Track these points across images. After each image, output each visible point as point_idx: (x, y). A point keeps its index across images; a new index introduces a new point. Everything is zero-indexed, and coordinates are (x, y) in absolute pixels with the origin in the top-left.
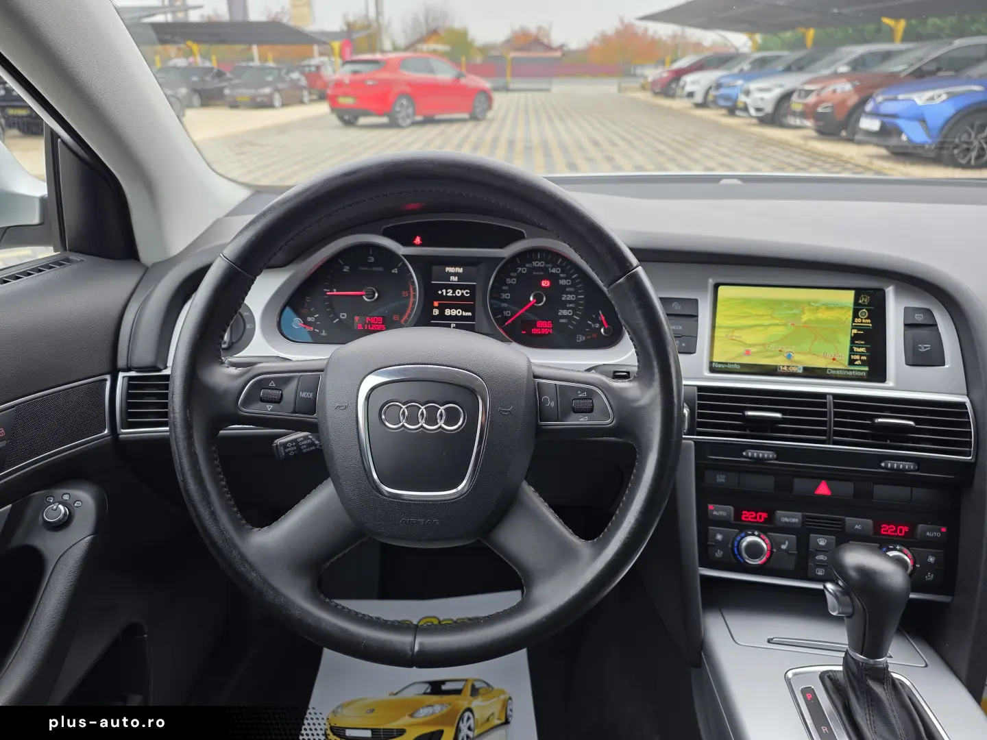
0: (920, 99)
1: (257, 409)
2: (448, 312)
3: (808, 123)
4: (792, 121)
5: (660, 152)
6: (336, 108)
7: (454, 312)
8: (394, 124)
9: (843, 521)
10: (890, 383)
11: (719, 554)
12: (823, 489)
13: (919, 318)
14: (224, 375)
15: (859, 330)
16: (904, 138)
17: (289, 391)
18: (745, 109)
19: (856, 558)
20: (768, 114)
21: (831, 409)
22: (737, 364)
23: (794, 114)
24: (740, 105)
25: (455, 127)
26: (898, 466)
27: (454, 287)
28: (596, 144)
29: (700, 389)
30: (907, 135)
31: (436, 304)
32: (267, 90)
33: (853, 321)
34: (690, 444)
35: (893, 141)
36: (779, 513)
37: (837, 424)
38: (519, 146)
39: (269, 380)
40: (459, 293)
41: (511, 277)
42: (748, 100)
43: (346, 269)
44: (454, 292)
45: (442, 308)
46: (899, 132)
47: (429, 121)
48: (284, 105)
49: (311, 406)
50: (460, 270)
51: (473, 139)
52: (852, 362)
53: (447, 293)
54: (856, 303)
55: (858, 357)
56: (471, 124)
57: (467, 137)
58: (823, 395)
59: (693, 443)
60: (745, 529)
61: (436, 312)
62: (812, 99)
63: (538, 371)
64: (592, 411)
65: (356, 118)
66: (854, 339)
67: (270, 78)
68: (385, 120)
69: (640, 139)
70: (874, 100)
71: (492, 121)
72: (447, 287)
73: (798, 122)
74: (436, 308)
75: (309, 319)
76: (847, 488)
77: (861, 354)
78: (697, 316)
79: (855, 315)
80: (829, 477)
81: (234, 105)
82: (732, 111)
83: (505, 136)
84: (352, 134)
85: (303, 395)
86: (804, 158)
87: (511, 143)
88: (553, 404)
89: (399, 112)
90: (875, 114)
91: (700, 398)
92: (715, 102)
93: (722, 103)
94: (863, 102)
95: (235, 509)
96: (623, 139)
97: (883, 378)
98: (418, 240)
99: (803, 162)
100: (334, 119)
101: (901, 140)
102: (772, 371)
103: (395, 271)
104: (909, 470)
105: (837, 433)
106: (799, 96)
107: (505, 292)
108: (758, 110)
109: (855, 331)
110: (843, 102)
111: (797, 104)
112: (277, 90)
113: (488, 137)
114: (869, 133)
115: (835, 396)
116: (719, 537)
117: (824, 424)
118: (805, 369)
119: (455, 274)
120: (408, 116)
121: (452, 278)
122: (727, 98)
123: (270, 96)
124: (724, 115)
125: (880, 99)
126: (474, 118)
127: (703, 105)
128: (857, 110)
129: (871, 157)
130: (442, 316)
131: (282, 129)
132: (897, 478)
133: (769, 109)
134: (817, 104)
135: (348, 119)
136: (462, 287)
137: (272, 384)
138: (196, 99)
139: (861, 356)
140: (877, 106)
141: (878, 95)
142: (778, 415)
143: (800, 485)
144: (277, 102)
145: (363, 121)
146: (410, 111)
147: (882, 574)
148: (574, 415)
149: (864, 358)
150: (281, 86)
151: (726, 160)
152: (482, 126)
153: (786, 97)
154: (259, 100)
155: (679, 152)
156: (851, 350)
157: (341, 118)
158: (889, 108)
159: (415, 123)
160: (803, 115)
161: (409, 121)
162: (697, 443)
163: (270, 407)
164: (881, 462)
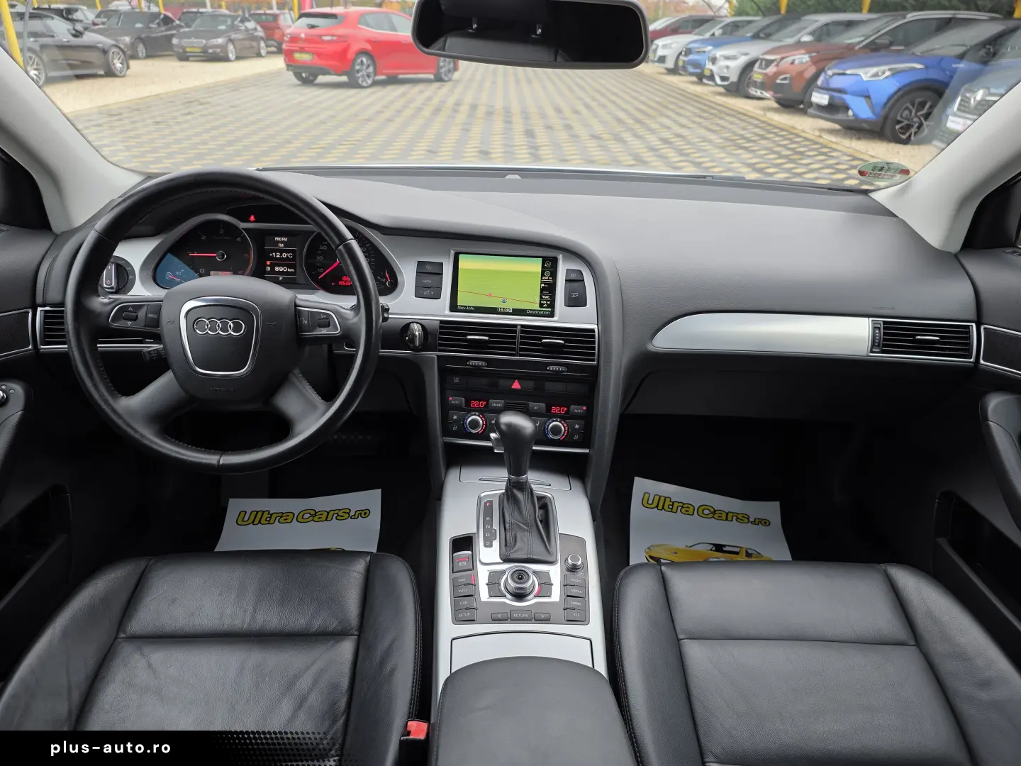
0: (866, 74)
1: (121, 324)
2: (277, 269)
3: (767, 95)
4: (753, 91)
5: (619, 121)
6: (291, 64)
7: (282, 269)
8: (353, 84)
9: (528, 405)
10: (556, 318)
11: (455, 428)
12: (516, 385)
13: (573, 276)
14: (100, 302)
15: (545, 284)
16: (850, 113)
17: (141, 314)
18: (712, 77)
19: (509, 419)
20: (732, 83)
21: (518, 334)
22: (473, 307)
23: (755, 85)
24: (707, 73)
25: (420, 87)
26: (559, 369)
27: (281, 251)
28: (558, 110)
29: (441, 322)
30: (853, 111)
31: (268, 263)
32: (220, 41)
33: (542, 279)
34: (434, 358)
35: (840, 116)
36: (490, 401)
37: (522, 343)
38: (481, 111)
39: (129, 306)
40: (284, 255)
41: (323, 245)
42: (714, 68)
43: (204, 238)
44: (281, 255)
45: (272, 266)
46: (847, 108)
47: (393, 81)
48: (238, 57)
49: (156, 323)
50: (285, 239)
51: (436, 101)
52: (541, 305)
53: (276, 255)
54: (543, 266)
55: (545, 302)
56: (436, 85)
57: (430, 99)
58: (515, 326)
59: (436, 357)
60: (470, 411)
61: (268, 269)
62: (772, 69)
63: (298, 302)
64: (329, 326)
65: (316, 77)
66: (542, 290)
67: (223, 28)
68: (344, 78)
69: (604, 107)
70: (826, 73)
71: (457, 81)
72: (276, 251)
73: (758, 93)
74: (268, 266)
75: (177, 273)
76: (530, 384)
77: (547, 300)
78: (442, 274)
79: (543, 275)
80: (520, 378)
81: (184, 57)
82: (700, 78)
83: (468, 99)
84: (310, 93)
85: (150, 316)
86: (757, 130)
87: (474, 107)
88: (306, 322)
89: (358, 71)
90: (826, 89)
91: (441, 328)
92: (684, 68)
93: (691, 69)
94: (816, 76)
95: (110, 385)
96: (588, 107)
97: (552, 315)
98: (252, 218)
99: (756, 134)
100: (290, 76)
101: (848, 116)
102: (493, 311)
103: (239, 239)
104: (564, 372)
105: (522, 349)
106: (760, 67)
107: (319, 255)
108: (724, 79)
109: (543, 285)
110: (801, 74)
111: (757, 74)
112: (231, 40)
113: (451, 101)
114: (820, 107)
115: (522, 326)
116: (455, 417)
117: (514, 343)
118: (514, 310)
119: (282, 242)
120: (369, 76)
121: (280, 245)
122: (697, 65)
123: (224, 48)
124: (693, 83)
125: (830, 72)
126: (439, 79)
127: (673, 71)
128: (811, 83)
129: (822, 130)
130: (273, 271)
131: (235, 86)
132: (557, 377)
133: (734, 78)
134: (777, 75)
135: (307, 77)
136: (287, 252)
137: (130, 309)
138: (141, 50)
139: (547, 301)
140: (827, 81)
141: (829, 69)
142: (486, 338)
143: (503, 383)
144: (231, 55)
145: (321, 79)
146: (371, 69)
147: (524, 428)
148: (319, 329)
149: (549, 303)
150: (235, 36)
151: (684, 132)
152: (446, 87)
153: (749, 66)
154: (210, 51)
155: (638, 121)
156: (541, 297)
157: (298, 76)
158: (837, 82)
159: (375, 83)
160: (763, 86)
161: (370, 81)
162: (438, 356)
163: (129, 323)
164: (547, 367)
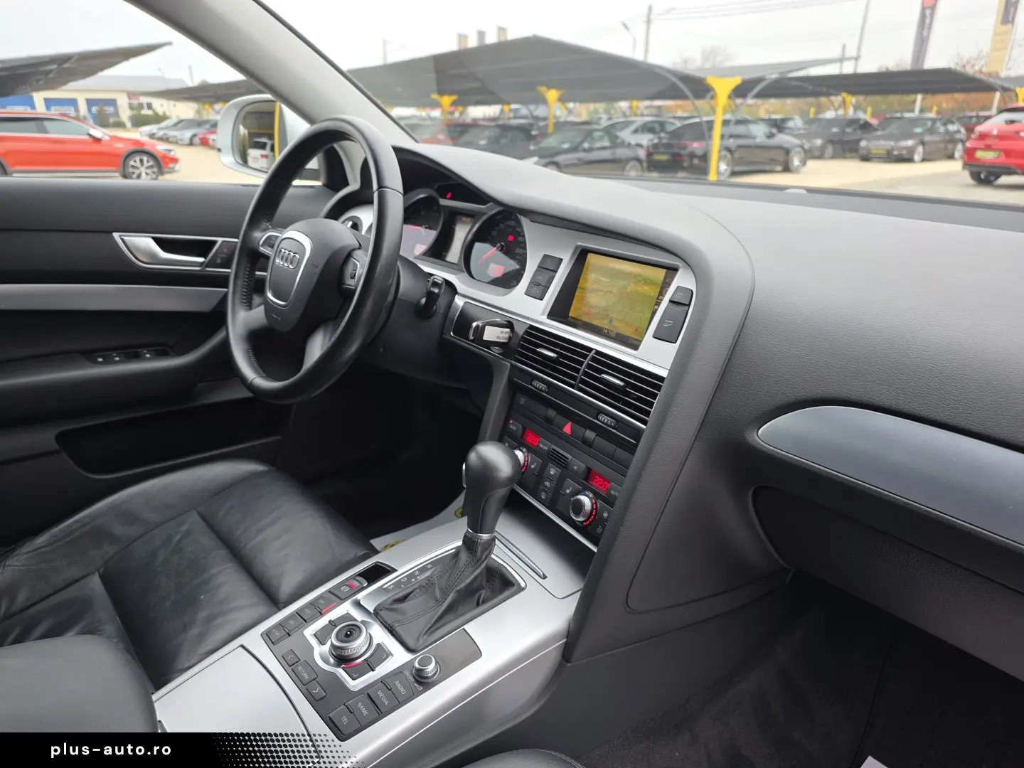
9: (569, 460)
10: (637, 352)
13: (678, 296)
21: (588, 361)
22: (581, 321)
26: (608, 421)
29: (532, 327)
32: (910, 143)
48: (924, 160)
59: (509, 365)
60: (521, 445)
65: (997, 177)
67: (918, 130)
78: (557, 272)
79: (661, 292)
81: (866, 158)
97: (635, 347)
98: (449, 195)
104: (612, 427)
105: (583, 382)
112: (923, 143)
115: (597, 352)
118: (618, 334)
123: (911, 151)
135: (986, 178)
138: (830, 150)
142: (555, 356)
144: (917, 157)
150: (927, 138)
154: (896, 153)
162: (512, 366)
164: (599, 414)
